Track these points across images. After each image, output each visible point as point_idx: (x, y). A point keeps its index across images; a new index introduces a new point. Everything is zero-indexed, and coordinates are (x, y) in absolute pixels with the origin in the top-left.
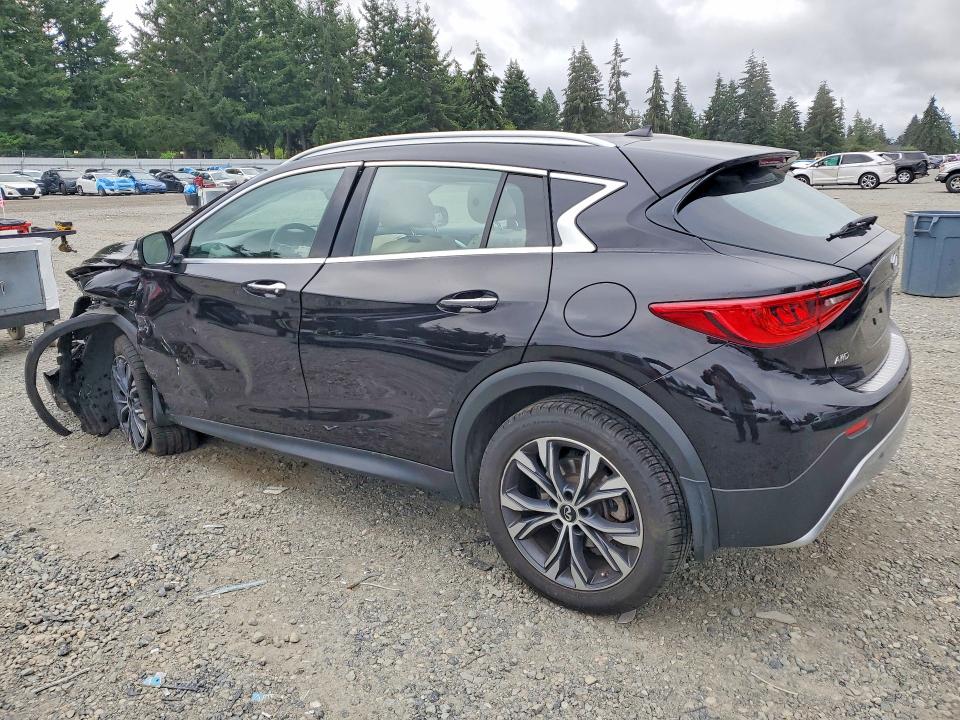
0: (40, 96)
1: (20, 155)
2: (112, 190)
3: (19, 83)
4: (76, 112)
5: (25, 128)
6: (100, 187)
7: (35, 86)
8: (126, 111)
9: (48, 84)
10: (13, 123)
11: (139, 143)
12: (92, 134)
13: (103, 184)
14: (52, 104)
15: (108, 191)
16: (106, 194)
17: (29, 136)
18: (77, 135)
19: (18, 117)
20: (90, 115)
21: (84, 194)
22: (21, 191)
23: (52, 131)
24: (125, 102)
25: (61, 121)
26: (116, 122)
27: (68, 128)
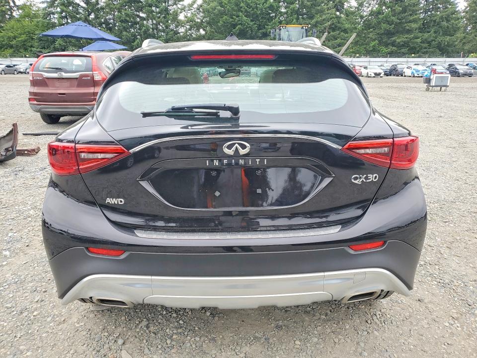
0: (404, 28)
1: (387, 57)
2: (418, 74)
3: (396, 23)
4: (420, 34)
5: (393, 44)
6: (412, 73)
7: (403, 23)
8: (447, 32)
9: (410, 22)
10: (389, 42)
11: (450, 49)
12: (426, 45)
13: (414, 71)
14: (409, 31)
15: (416, 75)
16: (414, 77)
17: (394, 48)
18: (417, 46)
19: (391, 39)
20: (426, 35)
21: (405, 76)
22: (376, 74)
23: (405, 45)
24: (448, 27)
25: (411, 40)
26: (440, 39)
27: (413, 43)
